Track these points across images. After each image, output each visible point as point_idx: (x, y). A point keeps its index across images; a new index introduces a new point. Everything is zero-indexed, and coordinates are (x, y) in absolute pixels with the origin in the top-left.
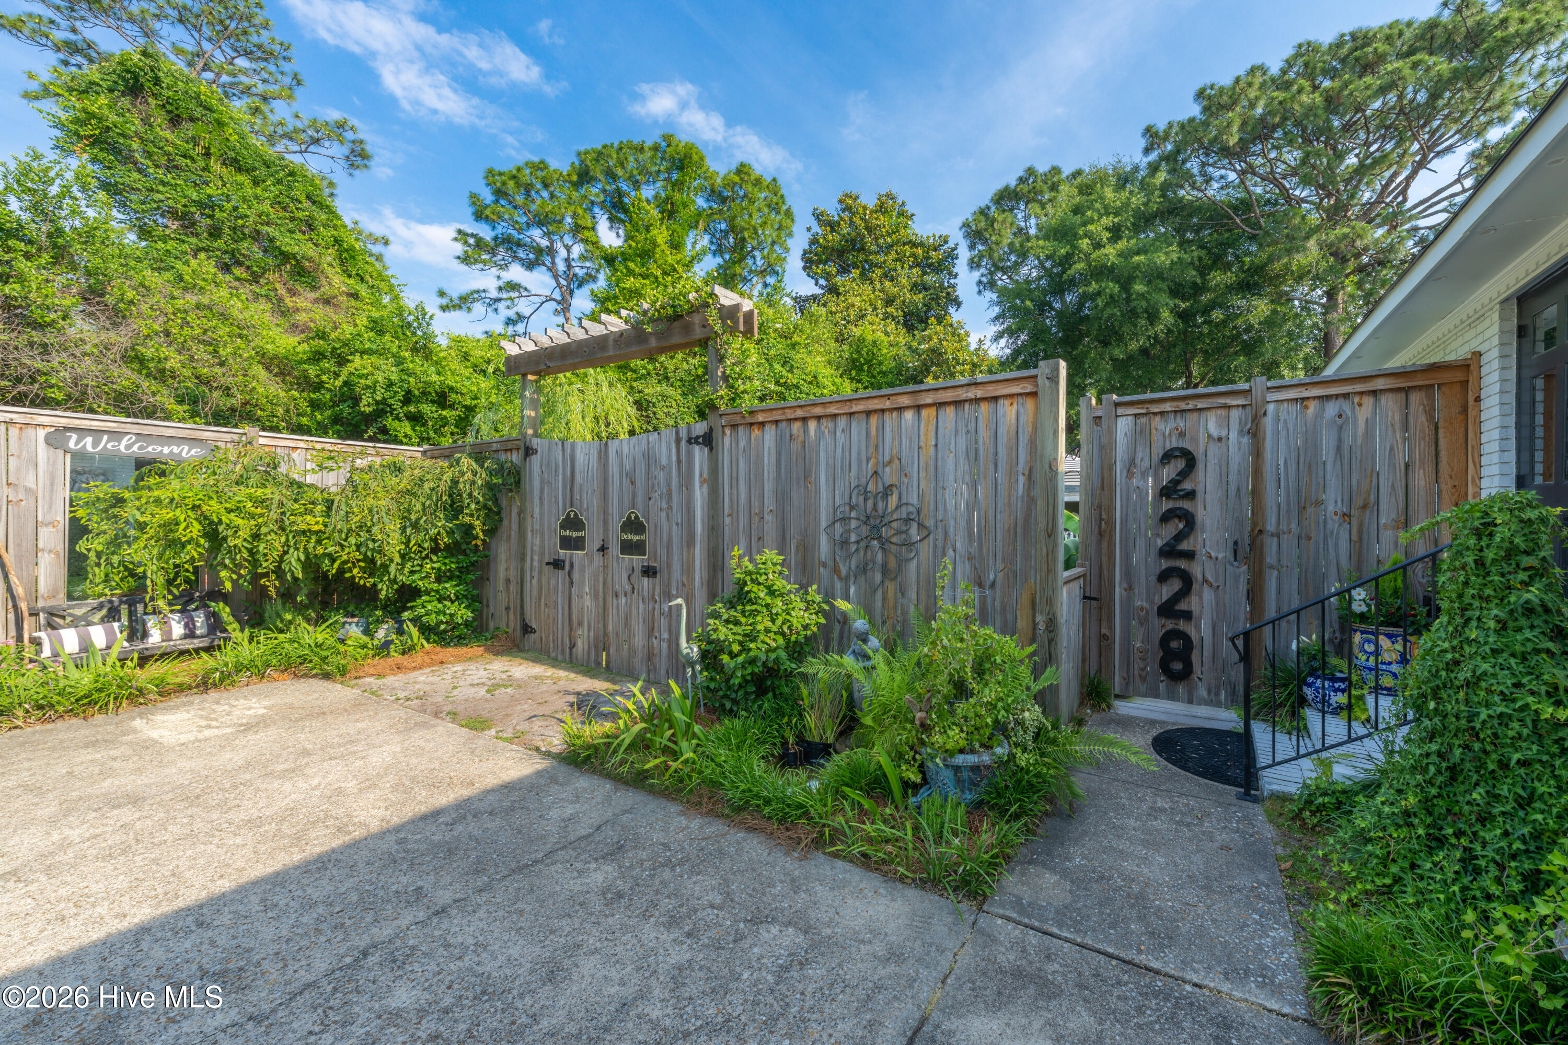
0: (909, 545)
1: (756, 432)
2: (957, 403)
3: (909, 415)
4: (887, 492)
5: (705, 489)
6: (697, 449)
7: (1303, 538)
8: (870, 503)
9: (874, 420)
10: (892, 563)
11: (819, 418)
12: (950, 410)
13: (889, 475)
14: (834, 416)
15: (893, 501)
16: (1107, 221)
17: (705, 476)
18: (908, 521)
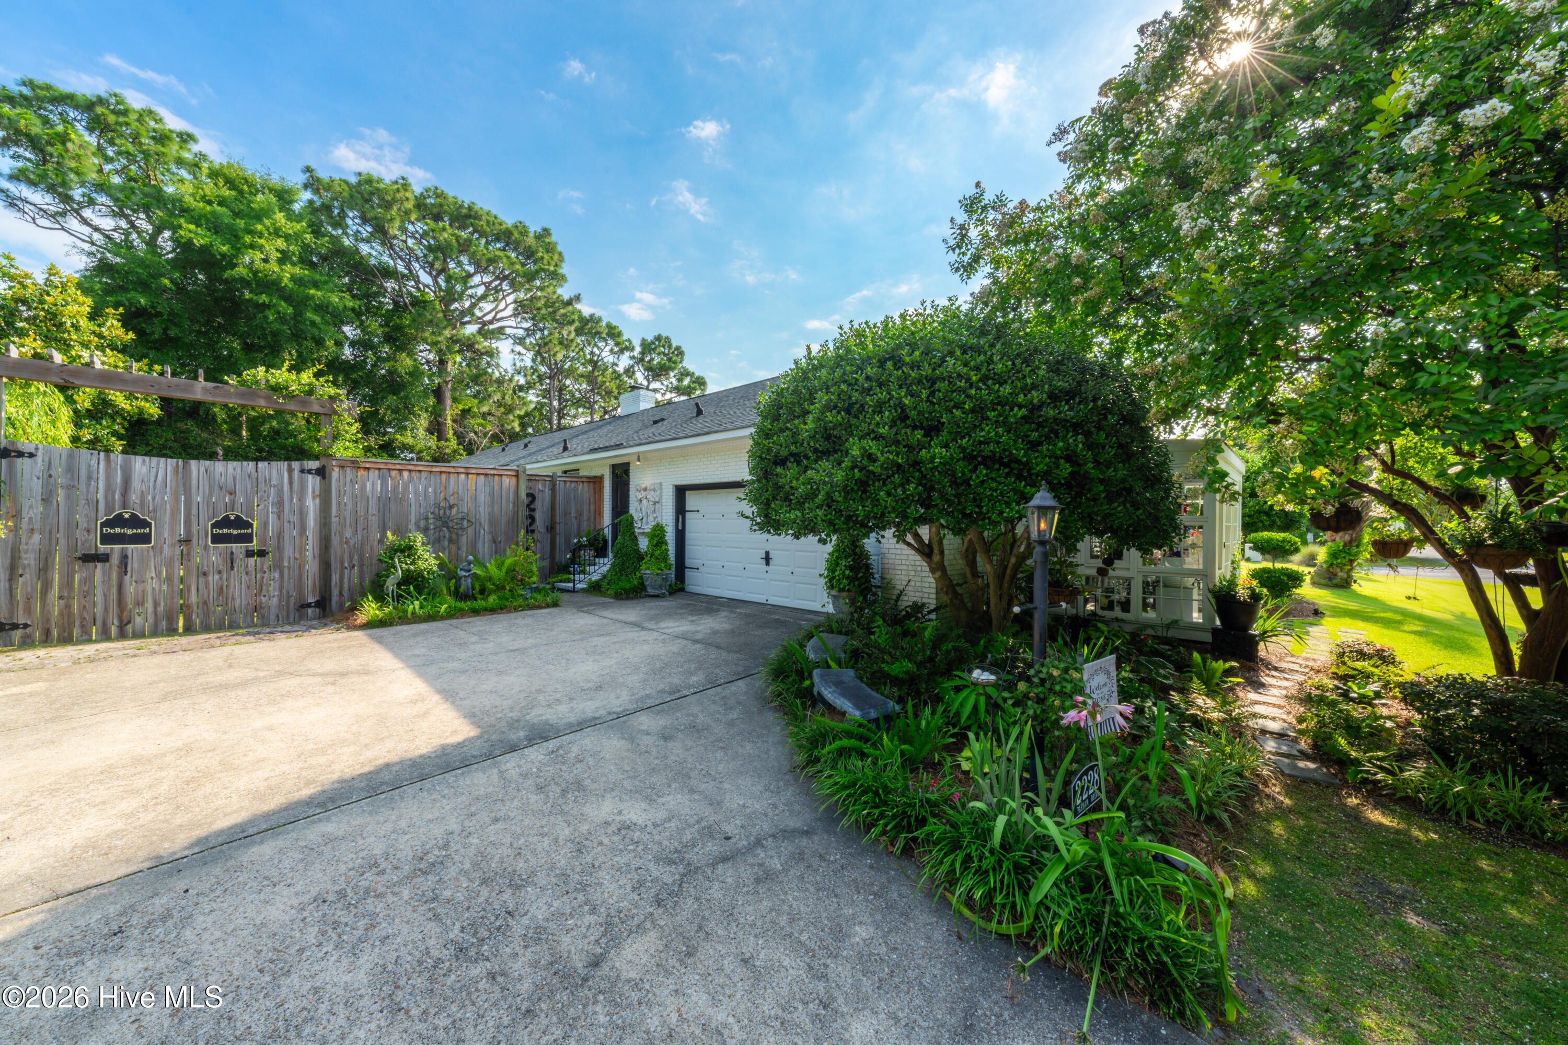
0: (462, 529)
1: (361, 473)
2: (487, 475)
3: (463, 476)
4: (451, 507)
5: (318, 501)
6: (310, 477)
7: (566, 524)
8: (442, 512)
9: (444, 476)
10: (454, 536)
11: (410, 471)
12: (482, 477)
13: (452, 500)
14: (420, 471)
15: (454, 511)
16: (280, 243)
17: (318, 493)
18: (463, 519)
